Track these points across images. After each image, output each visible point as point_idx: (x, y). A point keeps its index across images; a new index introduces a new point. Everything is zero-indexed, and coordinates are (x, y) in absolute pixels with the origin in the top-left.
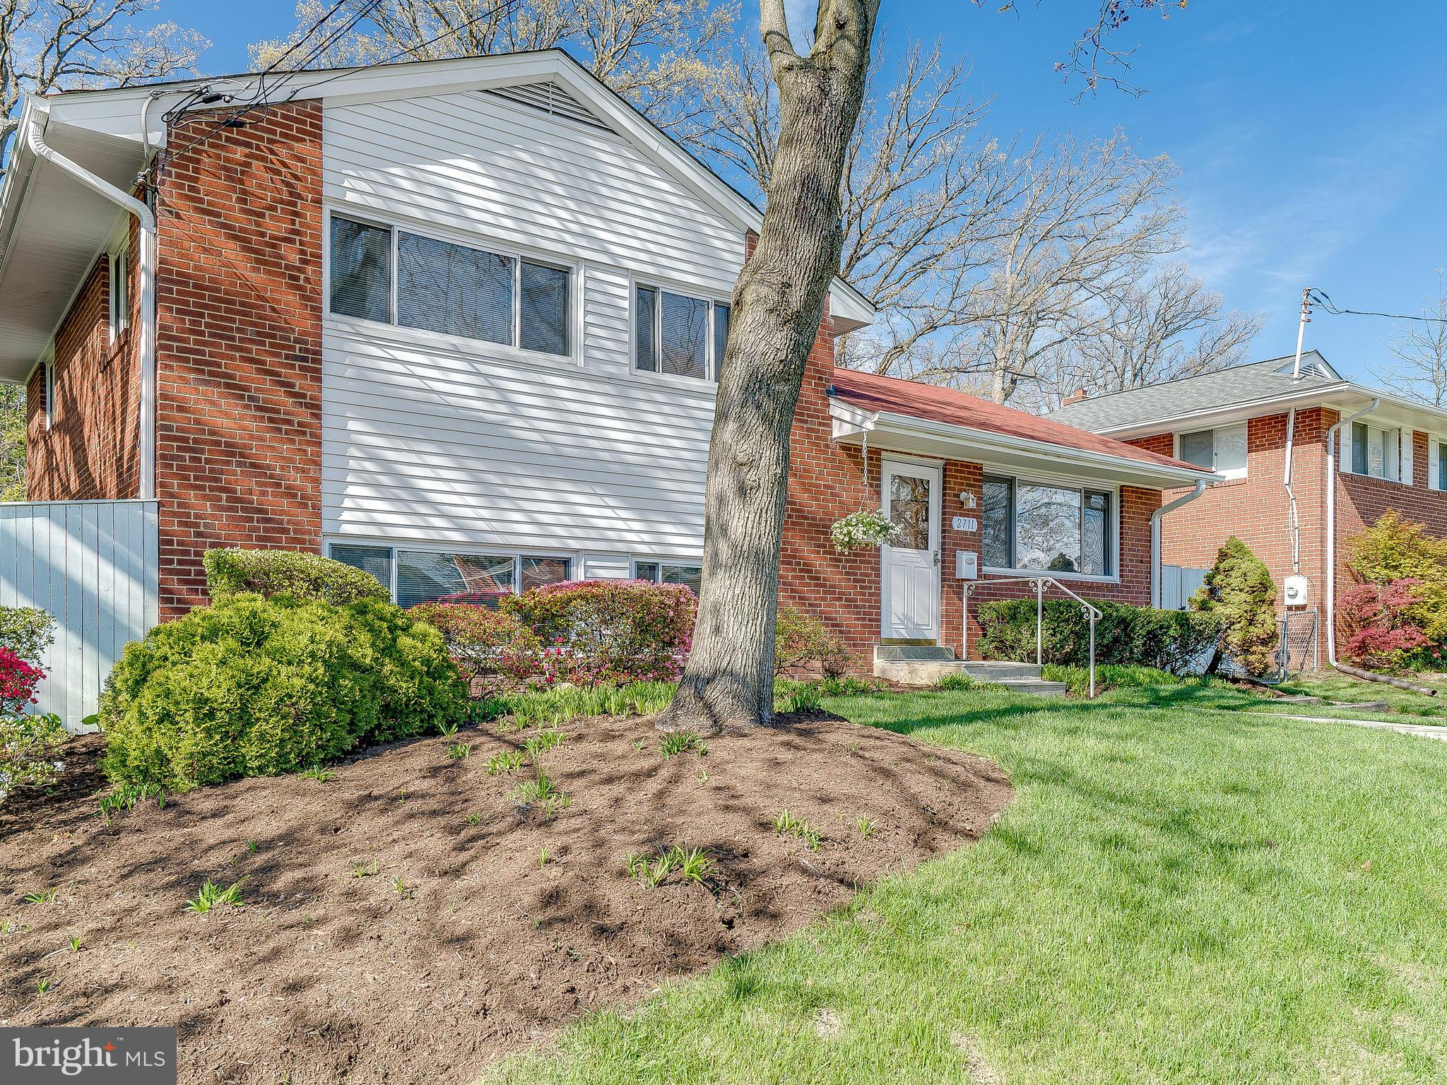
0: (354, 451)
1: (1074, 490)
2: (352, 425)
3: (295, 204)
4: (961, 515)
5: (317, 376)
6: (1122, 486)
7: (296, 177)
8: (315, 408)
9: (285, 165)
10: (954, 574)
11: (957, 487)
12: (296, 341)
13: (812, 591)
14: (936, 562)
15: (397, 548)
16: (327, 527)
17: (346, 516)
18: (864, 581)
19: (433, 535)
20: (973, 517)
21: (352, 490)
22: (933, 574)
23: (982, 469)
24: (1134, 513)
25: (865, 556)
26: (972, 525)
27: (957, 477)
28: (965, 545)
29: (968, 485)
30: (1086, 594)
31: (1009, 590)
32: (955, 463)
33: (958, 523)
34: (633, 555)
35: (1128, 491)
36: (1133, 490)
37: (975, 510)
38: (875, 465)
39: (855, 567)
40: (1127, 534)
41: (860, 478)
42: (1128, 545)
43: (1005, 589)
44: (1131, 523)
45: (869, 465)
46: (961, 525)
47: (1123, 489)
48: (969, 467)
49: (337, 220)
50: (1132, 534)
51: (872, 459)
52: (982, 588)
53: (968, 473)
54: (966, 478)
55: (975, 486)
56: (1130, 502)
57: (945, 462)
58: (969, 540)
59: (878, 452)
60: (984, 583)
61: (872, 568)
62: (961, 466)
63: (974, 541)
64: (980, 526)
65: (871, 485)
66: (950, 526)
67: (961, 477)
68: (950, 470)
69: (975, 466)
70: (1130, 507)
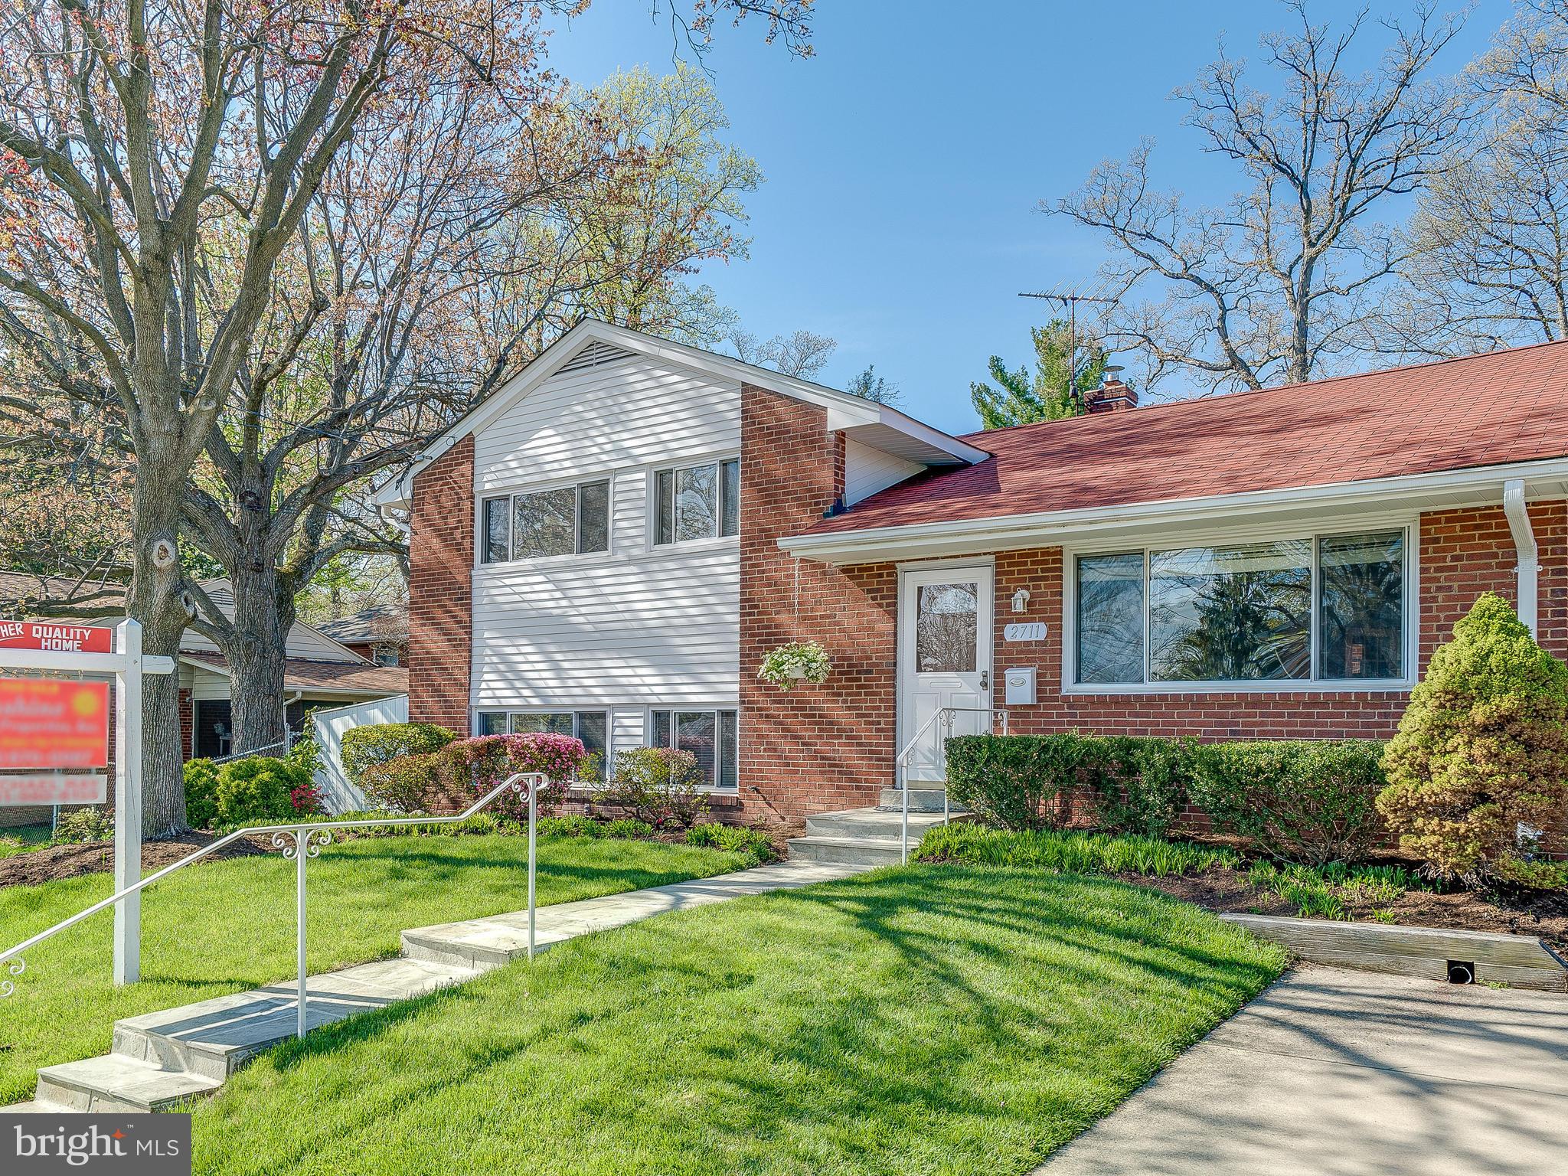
0: (486, 652)
2: (486, 635)
4: (1016, 621)
5: (468, 607)
6: (1422, 514)
7: (460, 488)
8: (469, 629)
9: (455, 482)
10: (1004, 699)
11: (1011, 586)
12: (460, 588)
13: (807, 730)
14: (984, 684)
15: (509, 713)
16: (473, 703)
17: (482, 694)
18: (870, 715)
19: (524, 702)
20: (1041, 620)
21: (486, 677)
22: (986, 701)
23: (1061, 553)
24: (1455, 558)
25: (871, 686)
26: (1036, 632)
27: (1012, 573)
28: (1028, 660)
29: (1032, 579)
30: (1300, 715)
31: (1113, 715)
32: (1010, 555)
33: (1016, 633)
34: (650, 705)
35: (1438, 521)
36: (1452, 516)
37: (1043, 609)
38: (886, 582)
39: (859, 701)
40: (1434, 599)
41: (865, 599)
42: (1437, 619)
43: (1106, 715)
44: (1447, 579)
45: (879, 583)
46: (1019, 634)
47: (1426, 519)
48: (1035, 555)
49: (487, 503)
50: (1448, 599)
51: (881, 575)
52: (1059, 715)
53: (1033, 563)
54: (1028, 571)
55: (1046, 578)
56: (1447, 540)
57: (999, 556)
58: (1034, 652)
59: (891, 566)
60: (1061, 707)
61: (882, 701)
62: (1021, 556)
63: (1044, 652)
64: (1055, 631)
65: (880, 605)
66: (1002, 637)
67: (1020, 572)
68: (1002, 566)
69: (1046, 552)
70: (1444, 550)
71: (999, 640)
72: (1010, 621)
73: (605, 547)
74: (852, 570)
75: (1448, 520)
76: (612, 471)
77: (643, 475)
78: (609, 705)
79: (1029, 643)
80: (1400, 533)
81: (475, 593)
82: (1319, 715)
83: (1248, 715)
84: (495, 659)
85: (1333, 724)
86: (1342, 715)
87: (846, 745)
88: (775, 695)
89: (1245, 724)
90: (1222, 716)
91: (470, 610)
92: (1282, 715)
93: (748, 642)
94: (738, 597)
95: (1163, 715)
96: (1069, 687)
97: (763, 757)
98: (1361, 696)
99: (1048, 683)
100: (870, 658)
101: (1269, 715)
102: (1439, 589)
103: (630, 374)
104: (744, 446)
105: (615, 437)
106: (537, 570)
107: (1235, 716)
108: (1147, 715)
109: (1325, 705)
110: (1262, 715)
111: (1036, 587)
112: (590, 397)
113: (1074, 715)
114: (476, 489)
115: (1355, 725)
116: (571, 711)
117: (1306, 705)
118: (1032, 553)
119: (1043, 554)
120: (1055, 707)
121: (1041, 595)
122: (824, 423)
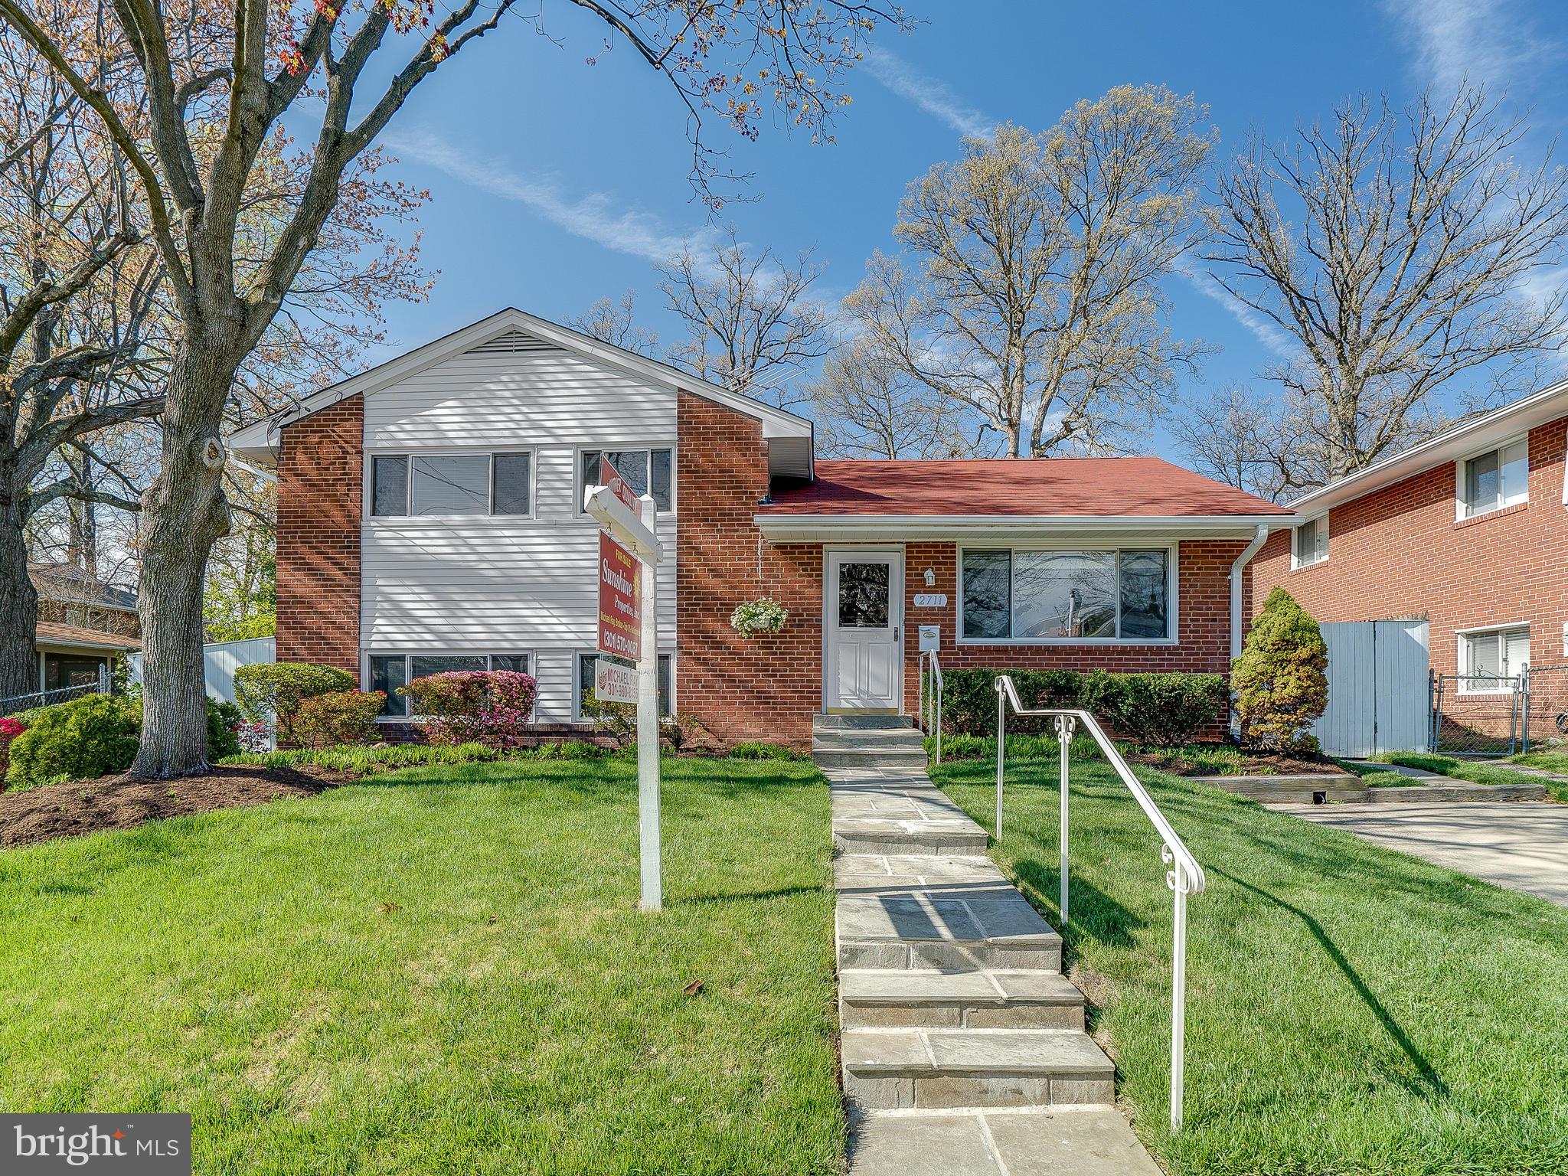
0: (379, 598)
1: (1108, 552)
2: (379, 582)
3: (345, 458)
4: (925, 592)
5: (358, 556)
6: (1180, 541)
7: (346, 442)
8: (357, 576)
9: (340, 437)
10: (918, 648)
11: (920, 567)
12: (345, 537)
14: (896, 638)
15: (408, 655)
16: (363, 645)
17: (374, 638)
18: (802, 659)
19: (425, 645)
20: (942, 592)
21: (379, 621)
22: (897, 649)
23: (954, 546)
24: (1199, 569)
25: (803, 637)
26: (940, 600)
27: (920, 558)
28: (932, 620)
29: (934, 563)
30: (1115, 659)
31: (995, 659)
32: (918, 545)
33: (921, 601)
34: (577, 649)
35: (1189, 546)
36: (1198, 544)
37: (945, 585)
38: (815, 558)
39: (792, 648)
40: (1188, 592)
41: (797, 570)
42: (1190, 603)
43: (989, 659)
44: (1195, 580)
45: (809, 558)
46: (926, 601)
47: (1183, 545)
48: (938, 546)
49: (375, 460)
50: (1196, 592)
51: (811, 553)
52: (955, 659)
53: (935, 552)
54: (932, 558)
55: (946, 563)
56: (1195, 557)
57: (909, 545)
58: (937, 614)
59: (819, 546)
60: (958, 654)
61: (811, 648)
62: (926, 546)
63: (944, 615)
64: (952, 601)
65: (810, 576)
66: (912, 603)
67: (925, 558)
68: (912, 552)
69: (946, 545)
70: (1193, 563)
71: (909, 604)
72: (918, 592)
73: (526, 512)
74: (786, 547)
75: (1195, 546)
76: (533, 445)
77: (570, 453)
78: (531, 649)
79: (933, 608)
80: (1165, 552)
81: (363, 543)
82: (1126, 659)
83: (1084, 660)
84: (386, 605)
85: (1134, 665)
86: (1138, 660)
87: (779, 681)
88: (712, 642)
89: (1081, 665)
90: (1067, 660)
91: (360, 558)
92: (1104, 659)
93: (685, 599)
94: (675, 563)
95: (1028, 659)
96: (960, 640)
97: (701, 692)
98: (1150, 648)
99: (948, 637)
100: (802, 615)
101: (1097, 659)
102: (1191, 586)
103: (543, 363)
104: (681, 439)
105: (533, 417)
106: (440, 526)
107: (1075, 660)
108: (1018, 659)
109: (1129, 653)
110: (1092, 659)
111: (937, 569)
112: (505, 378)
113: (967, 659)
114: (366, 445)
115: (1146, 665)
116: (487, 654)
117: (1118, 654)
118: (935, 545)
119: (943, 546)
120: (952, 654)
121: (943, 574)
122: (758, 431)
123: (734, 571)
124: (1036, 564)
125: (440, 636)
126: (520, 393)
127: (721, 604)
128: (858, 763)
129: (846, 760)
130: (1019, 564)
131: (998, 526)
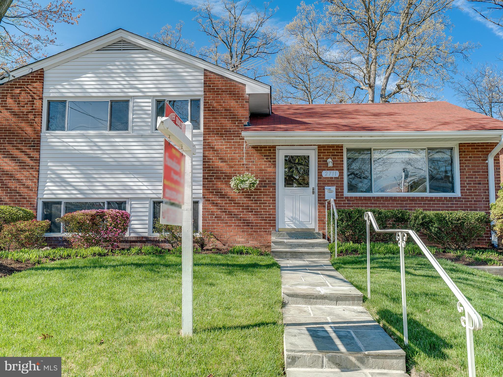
0: (49, 172)
1: (422, 149)
2: (49, 164)
3: (33, 101)
4: (328, 170)
5: (38, 151)
6: (460, 144)
7: (34, 93)
8: (38, 161)
9: (31, 90)
10: (324, 198)
11: (325, 157)
12: (32, 141)
13: (236, 209)
14: (313, 193)
15: (63, 201)
16: (39, 196)
17: (45, 192)
18: (266, 203)
19: (73, 196)
20: (336, 170)
21: (48, 184)
22: (313, 198)
23: (342, 147)
24: (470, 157)
25: (266, 192)
26: (335, 174)
27: (325, 153)
28: (332, 184)
29: (332, 155)
30: (427, 204)
31: (364, 203)
32: (324, 146)
33: (326, 174)
34: (151, 198)
35: (465, 146)
36: (469, 145)
37: (338, 166)
38: (272, 153)
39: (261, 198)
40: (465, 169)
41: (263, 159)
42: (466, 175)
43: (361, 203)
44: (468, 163)
45: (269, 153)
46: (328, 174)
47: (461, 145)
48: (334, 147)
49: (49, 102)
50: (469, 169)
51: (270, 150)
52: (344, 204)
53: (333, 150)
54: (331, 152)
55: (338, 155)
56: (468, 152)
57: (319, 146)
58: (334, 181)
59: (274, 147)
60: (345, 201)
61: (270, 198)
62: (328, 147)
63: (338, 181)
64: (341, 174)
65: (270, 161)
66: (321, 175)
67: (328, 153)
68: (321, 150)
69: (338, 146)
70: (467, 155)
72: (325, 170)
73: (127, 129)
74: (257, 147)
75: (468, 146)
76: (131, 97)
77: (150, 100)
78: (128, 198)
79: (332, 178)
80: (451, 149)
81: (42, 144)
82: (433, 204)
83: (410, 204)
84: (53, 176)
85: (437, 207)
86: (439, 204)
87: (254, 215)
88: (221, 195)
89: (409, 207)
90: (402, 204)
91: (39, 152)
92: (421, 204)
93: (207, 173)
94: (202, 155)
95: (382, 204)
96: (346, 194)
97: (214, 220)
98: (446, 198)
99: (339, 192)
100: (266, 181)
101: (417, 204)
102: (466, 166)
103: (138, 56)
104: (205, 94)
105: (132, 82)
106: (83, 136)
107: (406, 204)
108: (376, 204)
109: (434, 201)
110: (415, 204)
111: (334, 158)
112: (117, 63)
113: (350, 204)
114: (45, 95)
115: (444, 207)
116: (105, 201)
117: (429, 201)
118: (333, 146)
119: (337, 147)
120: (342, 201)
121: (336, 161)
122: (244, 90)
123: (232, 159)
124: (384, 155)
125: (81, 191)
126: (125, 71)
127: (225, 176)
128: (294, 257)
129: (289, 255)
130: (376, 155)
131: (364, 136)
